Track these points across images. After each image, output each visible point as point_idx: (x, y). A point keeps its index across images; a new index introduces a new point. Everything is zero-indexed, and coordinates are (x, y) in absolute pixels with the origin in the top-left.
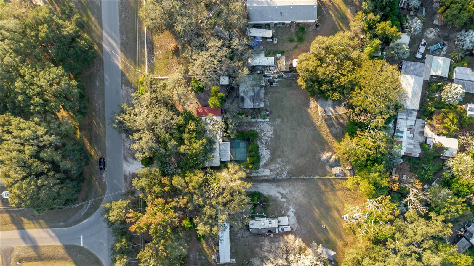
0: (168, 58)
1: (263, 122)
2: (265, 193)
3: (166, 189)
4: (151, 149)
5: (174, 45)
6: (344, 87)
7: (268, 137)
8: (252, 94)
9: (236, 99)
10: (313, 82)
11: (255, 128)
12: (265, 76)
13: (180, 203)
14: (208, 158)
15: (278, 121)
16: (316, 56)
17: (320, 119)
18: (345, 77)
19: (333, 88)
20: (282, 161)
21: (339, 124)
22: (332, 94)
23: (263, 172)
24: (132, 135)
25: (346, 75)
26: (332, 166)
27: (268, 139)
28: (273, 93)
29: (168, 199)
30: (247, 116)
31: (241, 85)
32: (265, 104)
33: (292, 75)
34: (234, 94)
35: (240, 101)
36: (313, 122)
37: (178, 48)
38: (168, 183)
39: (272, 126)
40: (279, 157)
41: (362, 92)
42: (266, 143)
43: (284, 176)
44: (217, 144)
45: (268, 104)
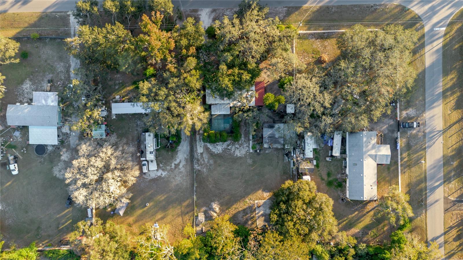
0: (313, 53)
1: (249, 147)
2: (180, 148)
3: (184, 51)
4: (224, 36)
5: (326, 59)
6: (282, 225)
7: (234, 152)
8: (277, 136)
9: (272, 120)
10: (288, 196)
11: (243, 139)
12: (294, 149)
13: (170, 65)
14: (214, 92)
15: (250, 161)
16: (314, 199)
17: (252, 201)
18: (293, 227)
19: (282, 214)
20: (210, 165)
21: (247, 220)
22: (276, 214)
23: (201, 146)
24: (237, 17)
25: (294, 227)
26: (205, 213)
27: (233, 150)
28: (278, 157)
29: (174, 53)
30: (255, 131)
31: (286, 125)
32: (267, 148)
33: (295, 175)
34: (277, 118)
35: (270, 124)
36: (249, 195)
37: (323, 63)
38: (190, 53)
39: (246, 155)
40: (215, 162)
41: (277, 243)
42: (229, 149)
43: (196, 167)
44: (228, 102)
45: (267, 152)
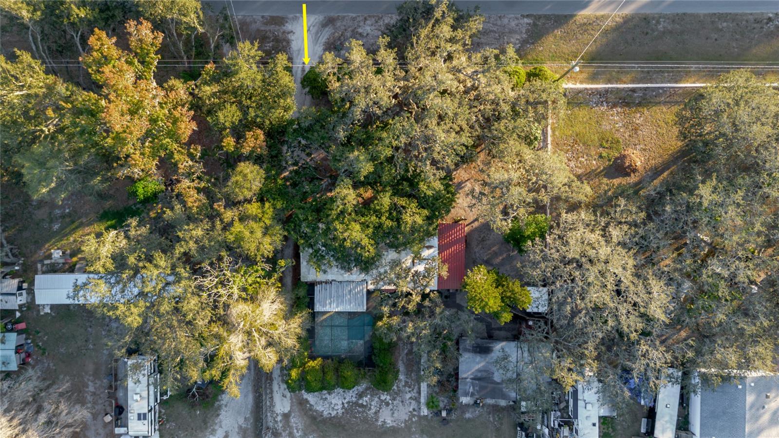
0: (601, 145)
1: (417, 400)
3: (229, 143)
4: (348, 99)
5: (639, 164)
7: (376, 413)
8: (497, 377)
9: (484, 331)
12: (545, 411)
23: (284, 400)
27: (373, 410)
29: (199, 148)
32: (467, 406)
35: (478, 340)
37: (629, 175)
38: (246, 150)
39: (408, 424)
42: (362, 406)
44: (363, 276)
45: (468, 415)
